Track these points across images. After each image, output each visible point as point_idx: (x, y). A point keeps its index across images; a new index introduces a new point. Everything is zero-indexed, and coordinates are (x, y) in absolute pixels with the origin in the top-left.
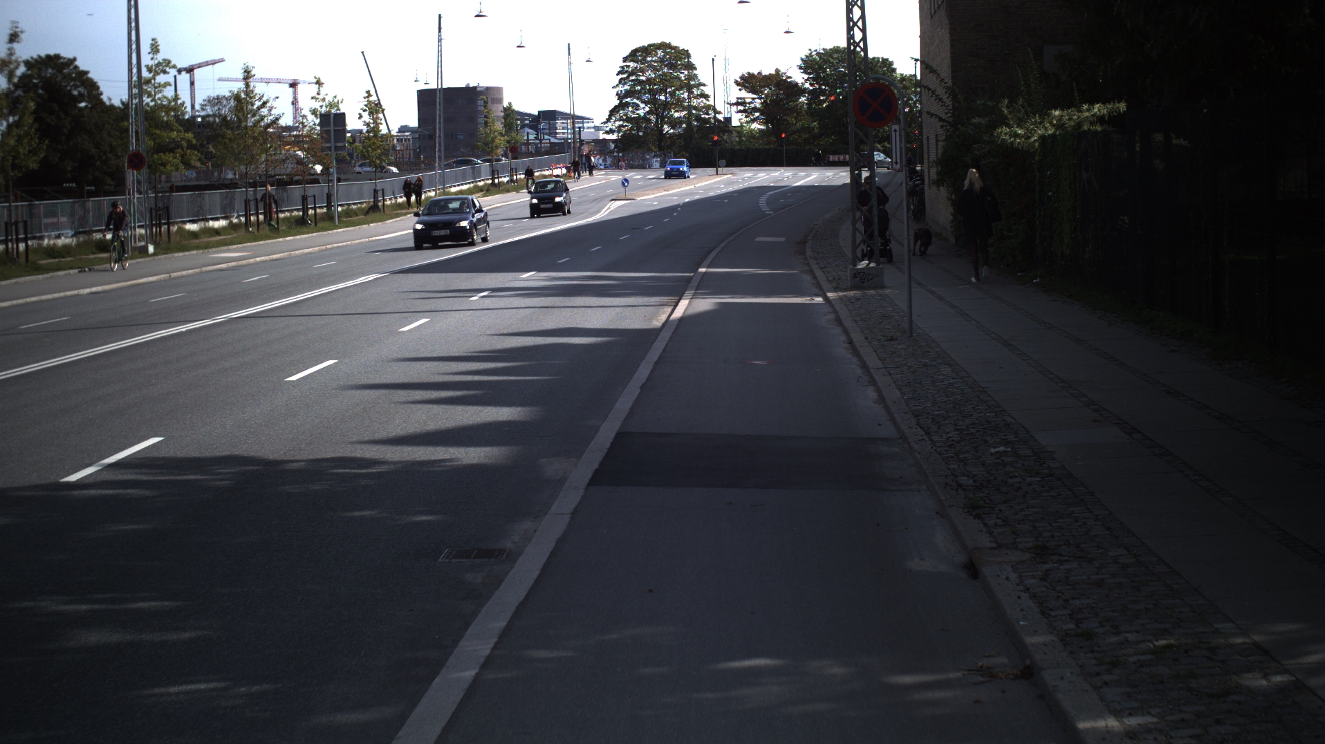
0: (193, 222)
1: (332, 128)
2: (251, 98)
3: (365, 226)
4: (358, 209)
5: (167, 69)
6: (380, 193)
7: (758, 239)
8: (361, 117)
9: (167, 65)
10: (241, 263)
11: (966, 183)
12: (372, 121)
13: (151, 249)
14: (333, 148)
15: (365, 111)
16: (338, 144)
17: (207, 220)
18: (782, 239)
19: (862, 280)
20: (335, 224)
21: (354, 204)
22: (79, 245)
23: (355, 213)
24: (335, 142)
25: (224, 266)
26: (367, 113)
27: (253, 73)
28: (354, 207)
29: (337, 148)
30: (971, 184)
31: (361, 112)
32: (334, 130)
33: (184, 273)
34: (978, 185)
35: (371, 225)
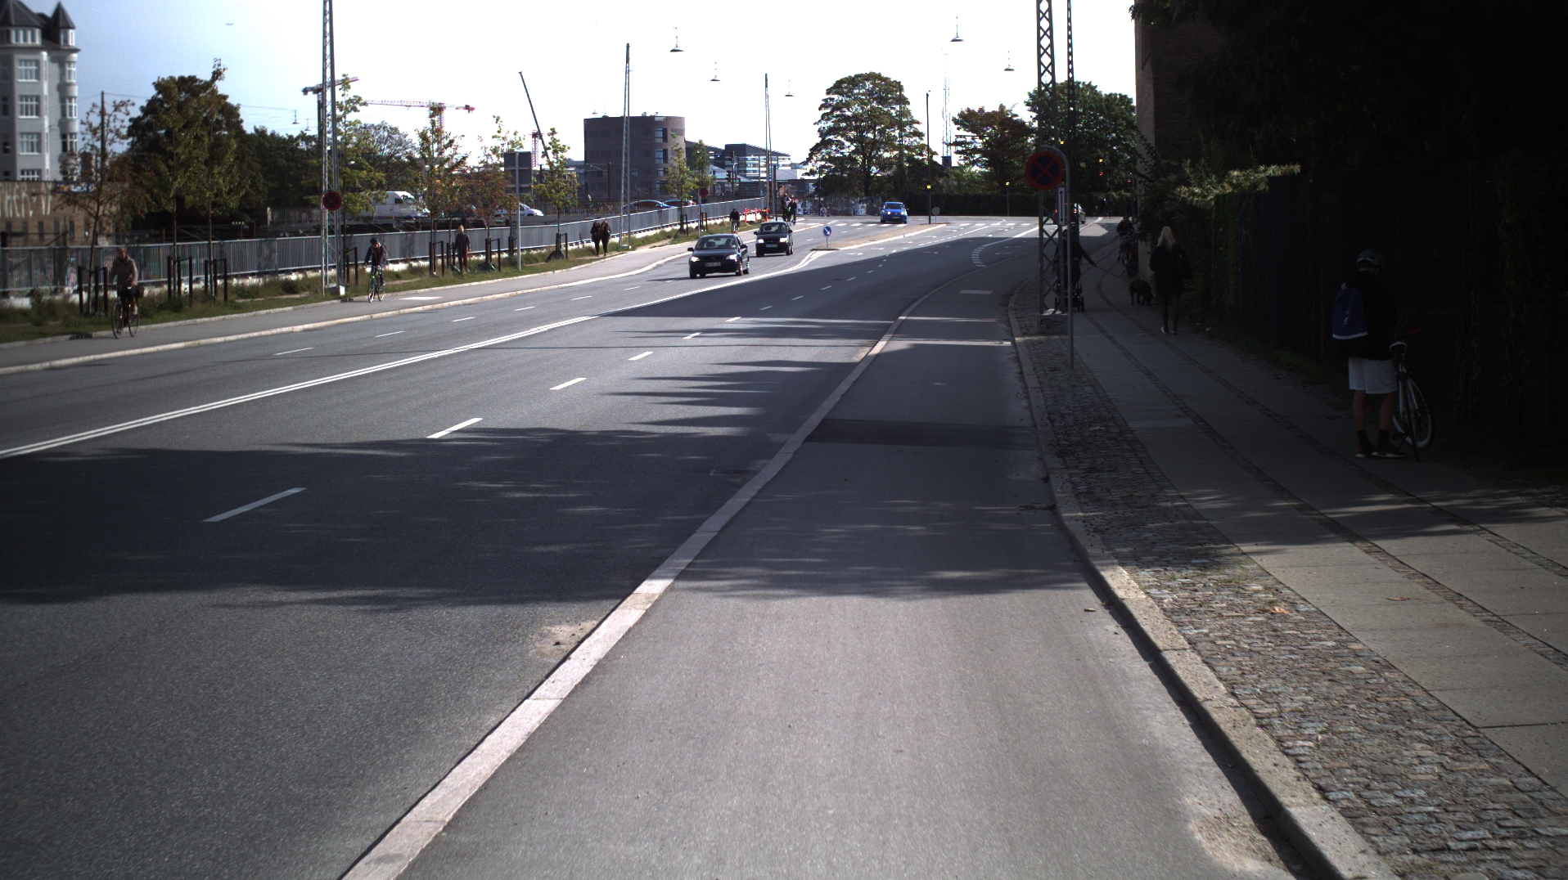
1: (517, 168)
2: (437, 136)
3: (550, 272)
4: (539, 254)
5: (358, 106)
6: (563, 238)
8: (545, 156)
9: (357, 102)
10: (436, 306)
11: (1160, 239)
12: (555, 160)
13: (342, 291)
14: (517, 190)
16: (524, 186)
18: (989, 292)
19: (1048, 326)
20: (518, 269)
21: (534, 249)
22: (266, 285)
23: (535, 259)
25: (420, 309)
28: (535, 252)
29: (521, 190)
30: (1164, 241)
32: (520, 170)
33: (384, 314)
34: (1171, 243)
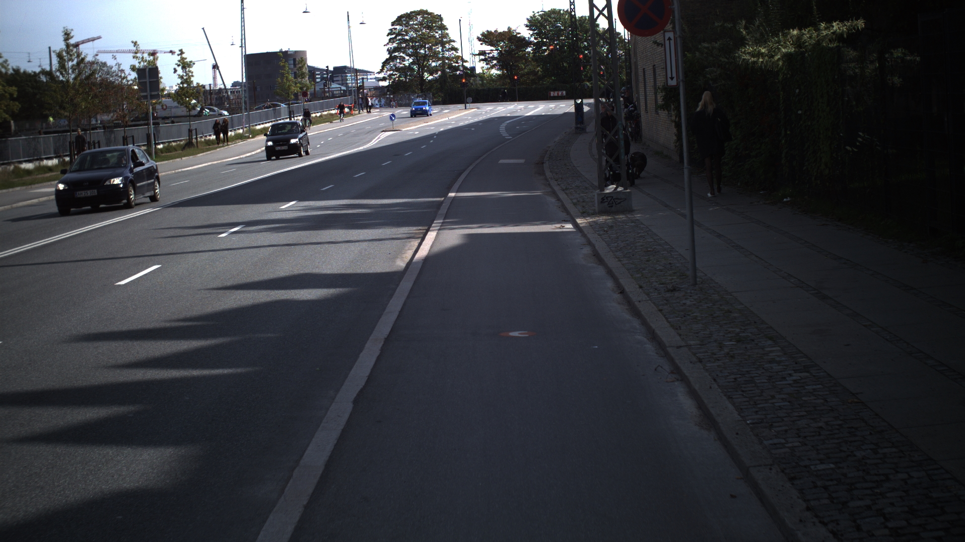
0: (29, 161)
1: (147, 80)
2: (71, 55)
4: (178, 145)
6: (194, 132)
7: (501, 161)
8: (175, 71)
12: (185, 74)
14: (149, 97)
15: (179, 65)
16: (153, 93)
17: (42, 159)
19: (610, 205)
21: (174, 141)
23: (175, 149)
24: (151, 91)
26: (180, 67)
27: (72, 35)
28: (174, 144)
29: (152, 96)
30: (705, 105)
31: (176, 66)
32: (150, 82)
35: (183, 158)
